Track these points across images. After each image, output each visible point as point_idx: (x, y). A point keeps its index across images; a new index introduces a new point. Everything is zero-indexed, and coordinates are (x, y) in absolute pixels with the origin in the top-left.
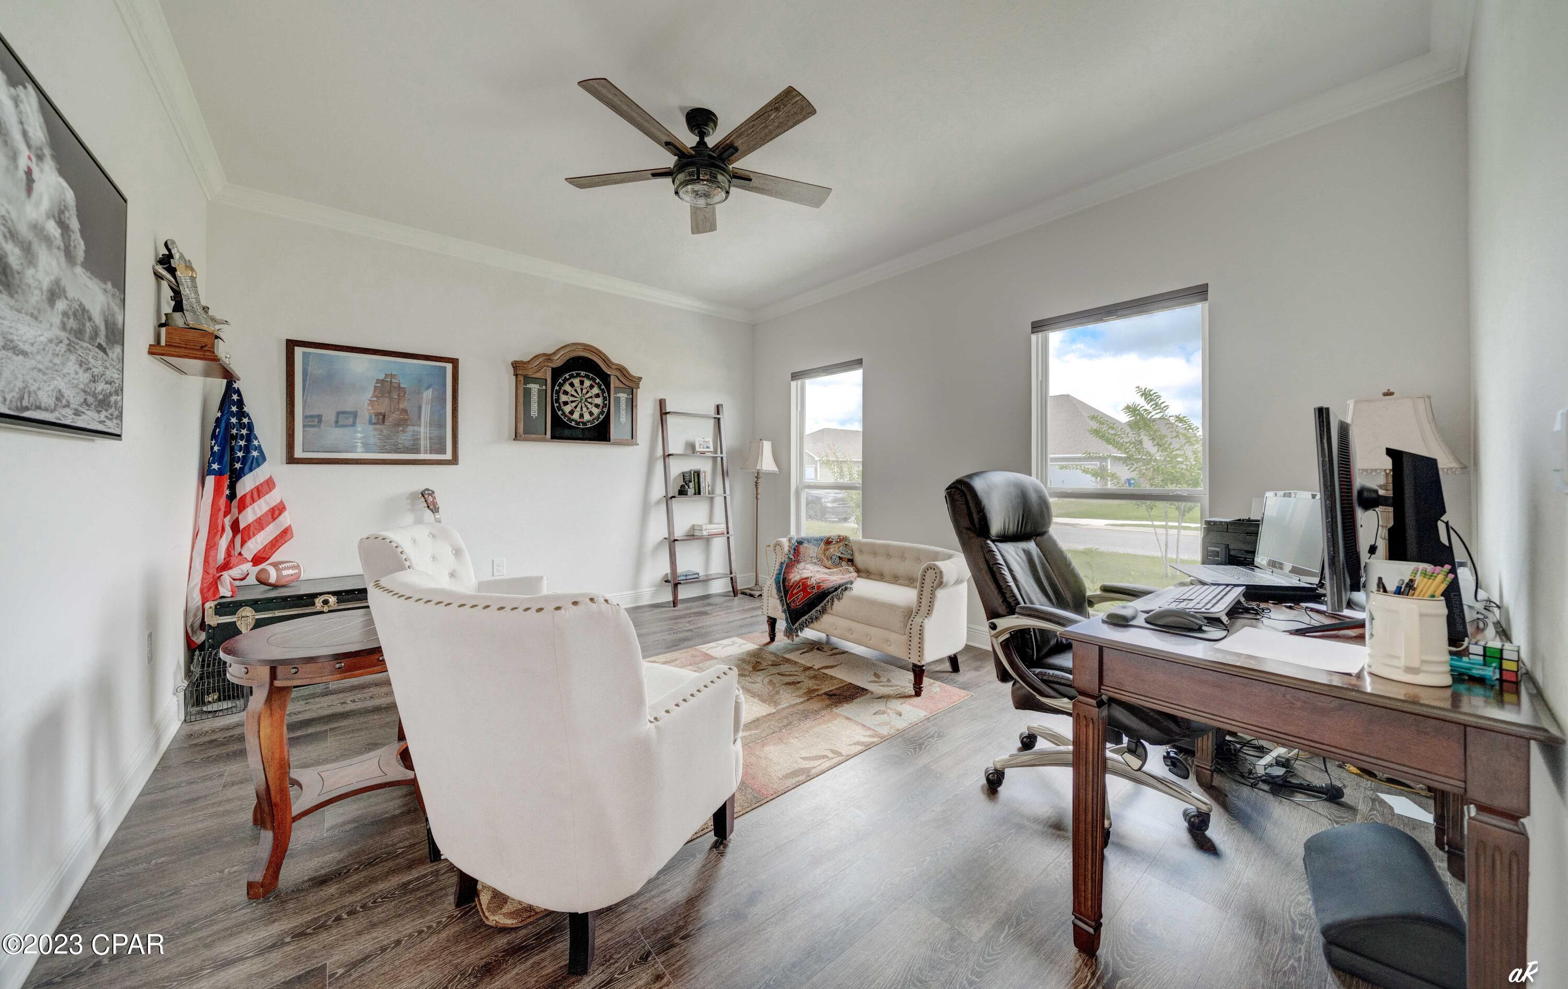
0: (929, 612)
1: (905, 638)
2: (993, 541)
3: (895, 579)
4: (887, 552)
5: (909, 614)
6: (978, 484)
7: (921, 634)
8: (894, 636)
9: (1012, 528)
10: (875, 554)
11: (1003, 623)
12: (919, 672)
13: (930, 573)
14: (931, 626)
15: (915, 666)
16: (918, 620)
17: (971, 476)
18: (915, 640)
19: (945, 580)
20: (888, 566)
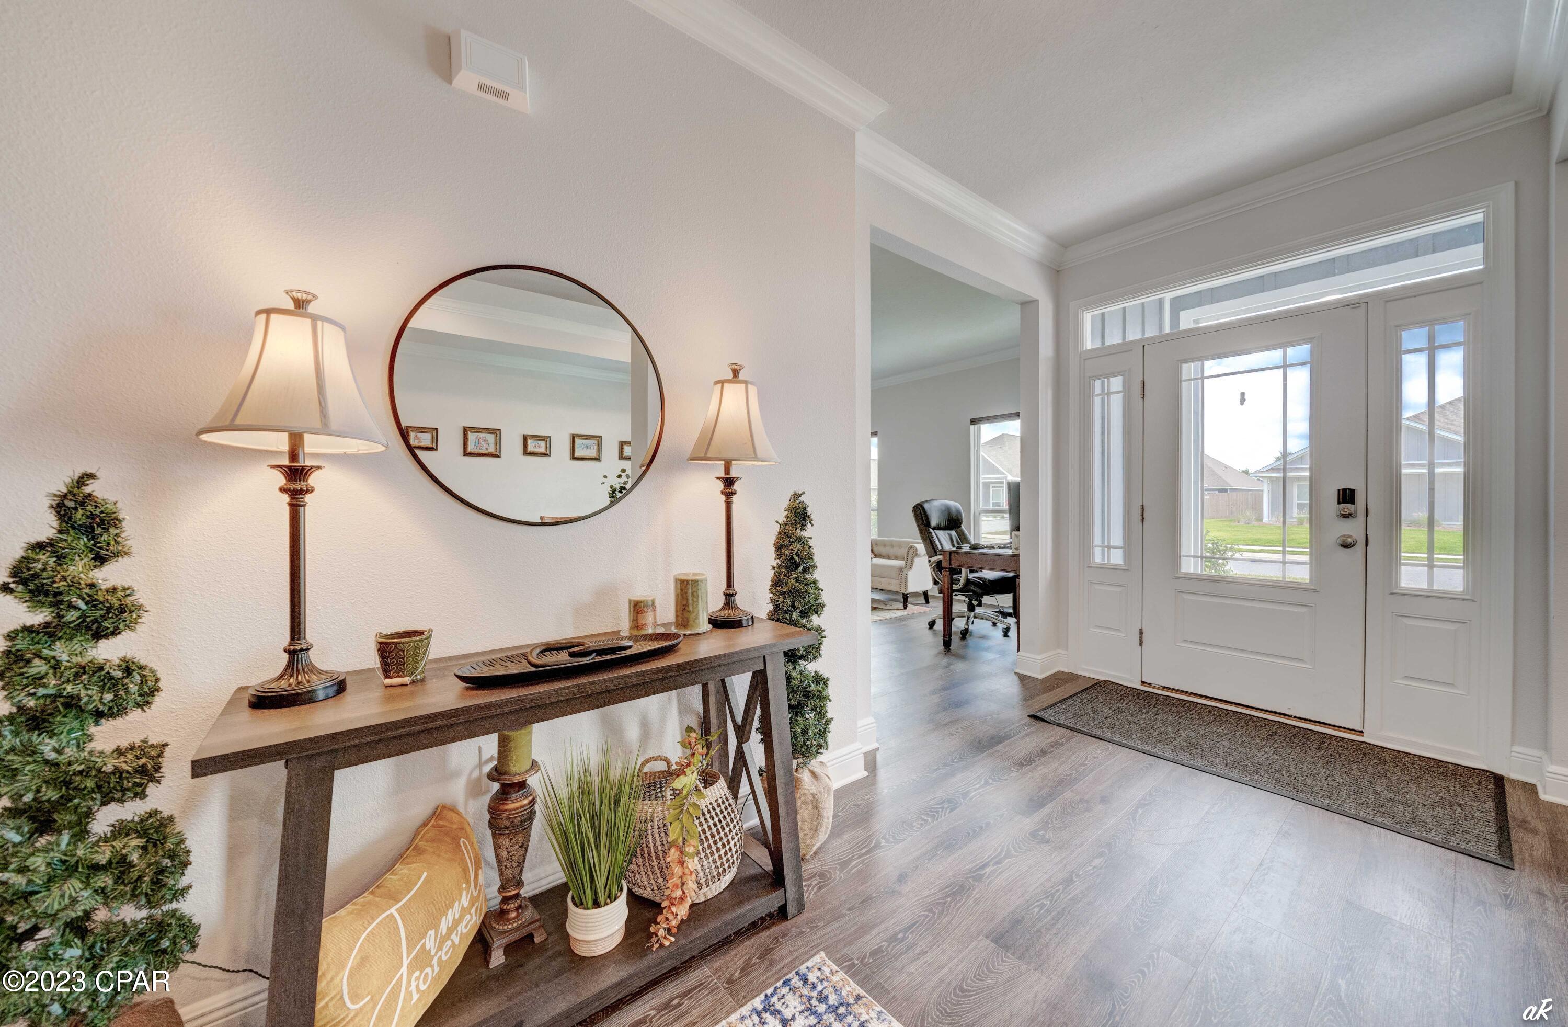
0: (911, 568)
1: (899, 581)
2: (933, 529)
3: (896, 558)
4: (892, 544)
5: (901, 570)
6: (926, 506)
7: (906, 578)
8: (893, 581)
9: (942, 525)
10: (885, 546)
11: (933, 559)
12: (905, 598)
13: (911, 550)
14: (911, 575)
15: (904, 594)
16: (905, 572)
17: (924, 502)
18: (904, 581)
19: (918, 553)
20: (892, 551)
